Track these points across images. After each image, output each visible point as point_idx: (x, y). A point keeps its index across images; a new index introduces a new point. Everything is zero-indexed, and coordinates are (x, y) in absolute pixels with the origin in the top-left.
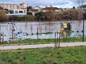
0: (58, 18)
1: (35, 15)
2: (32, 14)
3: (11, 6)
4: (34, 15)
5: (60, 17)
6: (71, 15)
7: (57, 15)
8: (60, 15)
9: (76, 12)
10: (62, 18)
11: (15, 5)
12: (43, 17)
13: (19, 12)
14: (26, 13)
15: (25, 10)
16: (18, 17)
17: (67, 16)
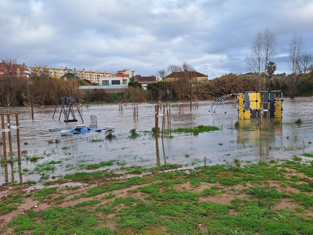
0: (203, 94)
1: (149, 87)
2: (140, 85)
3: (99, 76)
4: (145, 89)
5: (207, 92)
6: (233, 86)
7: (201, 88)
8: (207, 86)
9: (245, 80)
10: (212, 95)
11: (107, 74)
12: (168, 92)
13: (110, 82)
14: (127, 85)
15: (125, 78)
16: (106, 92)
17: (224, 88)
